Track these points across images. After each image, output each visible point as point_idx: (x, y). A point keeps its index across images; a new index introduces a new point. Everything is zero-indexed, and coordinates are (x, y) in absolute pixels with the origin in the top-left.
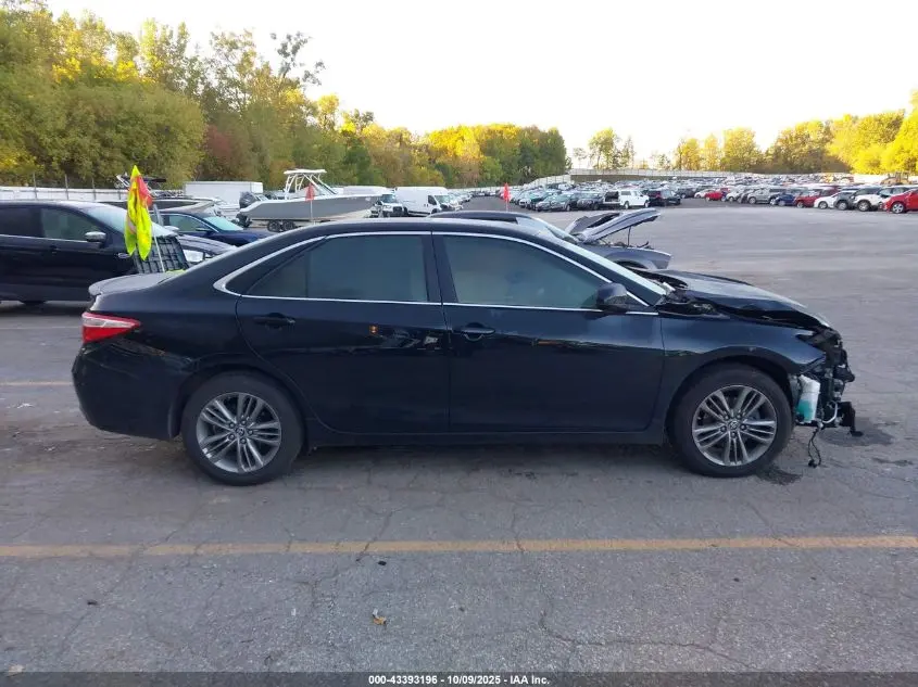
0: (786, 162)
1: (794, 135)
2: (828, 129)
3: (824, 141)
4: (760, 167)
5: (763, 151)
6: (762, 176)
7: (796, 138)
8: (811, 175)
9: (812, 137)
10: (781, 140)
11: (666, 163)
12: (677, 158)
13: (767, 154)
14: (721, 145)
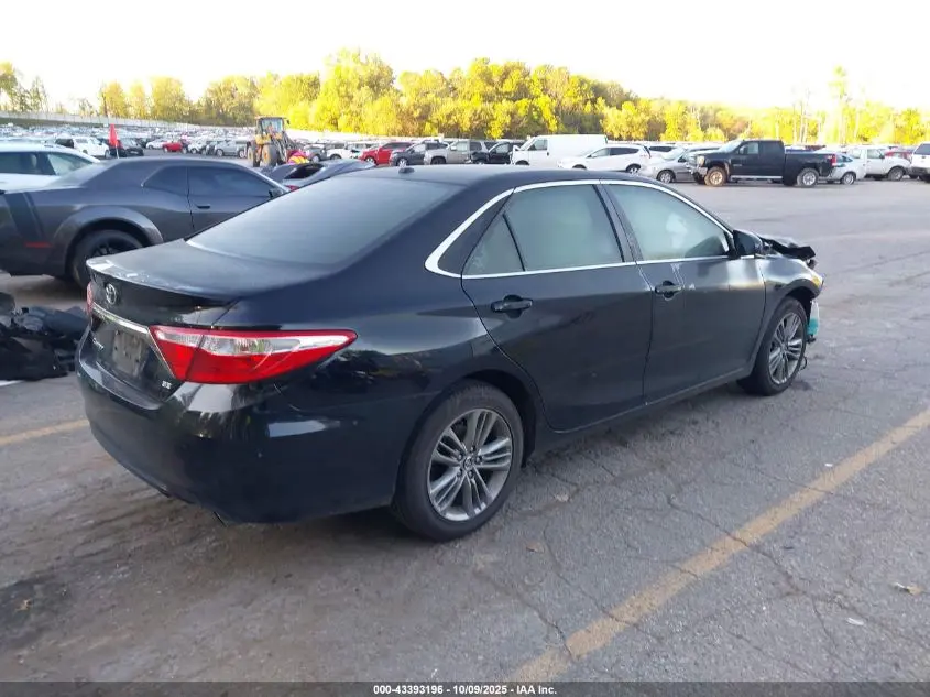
0: (218, 114)
1: (222, 88)
2: (253, 83)
3: (251, 96)
4: (193, 118)
5: (195, 102)
6: (197, 127)
7: (225, 89)
8: (245, 128)
9: (239, 91)
10: (211, 92)
11: (87, 108)
12: (101, 103)
13: (199, 104)
14: (148, 92)
